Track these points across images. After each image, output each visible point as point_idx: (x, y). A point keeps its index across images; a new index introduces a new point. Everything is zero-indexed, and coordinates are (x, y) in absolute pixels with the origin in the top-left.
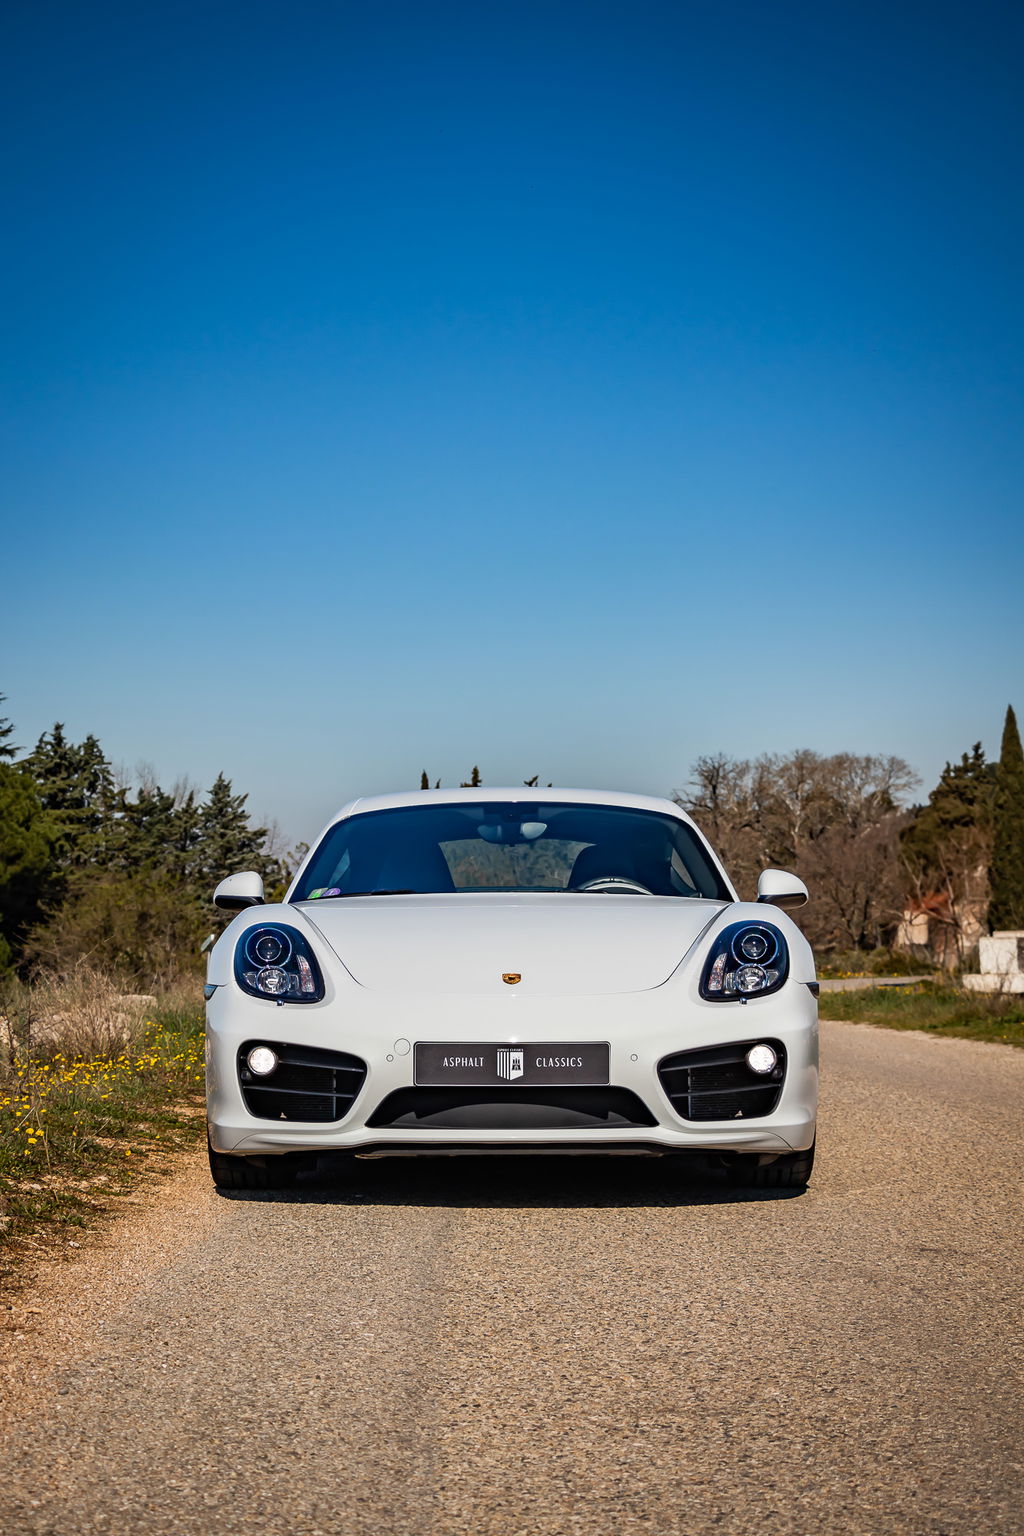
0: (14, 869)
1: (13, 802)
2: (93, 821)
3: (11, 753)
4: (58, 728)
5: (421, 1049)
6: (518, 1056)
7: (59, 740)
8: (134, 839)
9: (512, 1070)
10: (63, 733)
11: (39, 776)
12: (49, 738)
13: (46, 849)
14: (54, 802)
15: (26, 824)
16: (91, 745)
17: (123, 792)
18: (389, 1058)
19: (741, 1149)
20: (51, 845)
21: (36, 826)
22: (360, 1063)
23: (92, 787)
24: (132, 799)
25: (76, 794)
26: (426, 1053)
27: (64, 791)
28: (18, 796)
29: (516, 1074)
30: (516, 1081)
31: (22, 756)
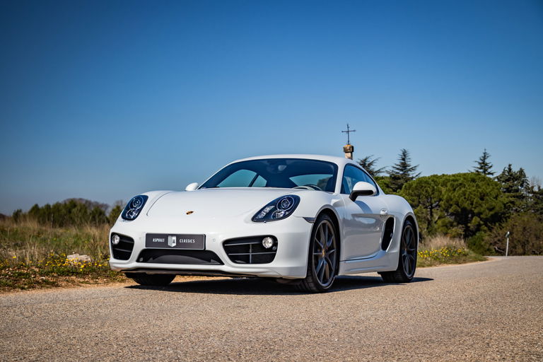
0: (492, 213)
1: (491, 191)
2: (522, 197)
3: (492, 174)
4: (510, 165)
5: (148, 235)
6: (174, 238)
7: (510, 169)
8: (536, 203)
9: (172, 243)
10: (512, 167)
11: (503, 182)
12: (507, 169)
13: (503, 206)
14: (508, 190)
15: (496, 198)
16: (521, 171)
17: (533, 187)
18: (140, 238)
19: (259, 275)
20: (505, 205)
21: (499, 198)
22: (131, 240)
23: (522, 185)
24: (536, 189)
25: (516, 188)
26: (149, 237)
27: (512, 187)
28: (494, 188)
29: (174, 245)
30: (174, 247)
31: (495, 175)
